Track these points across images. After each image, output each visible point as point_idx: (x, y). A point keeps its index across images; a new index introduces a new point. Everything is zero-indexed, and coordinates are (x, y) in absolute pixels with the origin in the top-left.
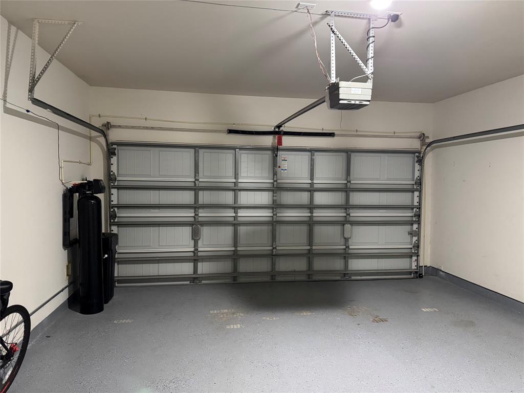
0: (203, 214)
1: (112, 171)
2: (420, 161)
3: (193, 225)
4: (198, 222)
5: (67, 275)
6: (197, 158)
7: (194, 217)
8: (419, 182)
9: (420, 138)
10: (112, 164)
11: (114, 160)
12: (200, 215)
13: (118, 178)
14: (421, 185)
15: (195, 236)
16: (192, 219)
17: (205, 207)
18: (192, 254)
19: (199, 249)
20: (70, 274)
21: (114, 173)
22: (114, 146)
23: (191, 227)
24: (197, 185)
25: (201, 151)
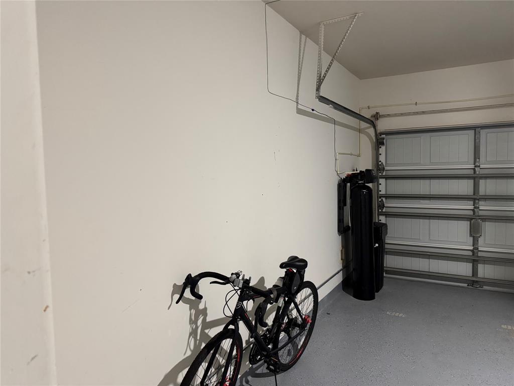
0: (485, 207)
1: (380, 161)
3: (471, 219)
4: (479, 216)
5: (342, 259)
6: (477, 141)
7: (473, 210)
10: (380, 154)
11: (382, 150)
12: (481, 208)
13: (386, 168)
15: (475, 232)
16: (471, 213)
17: (487, 198)
18: (470, 253)
19: (480, 249)
20: (344, 258)
21: (382, 163)
22: (382, 136)
23: (469, 222)
24: (478, 173)
25: (483, 132)
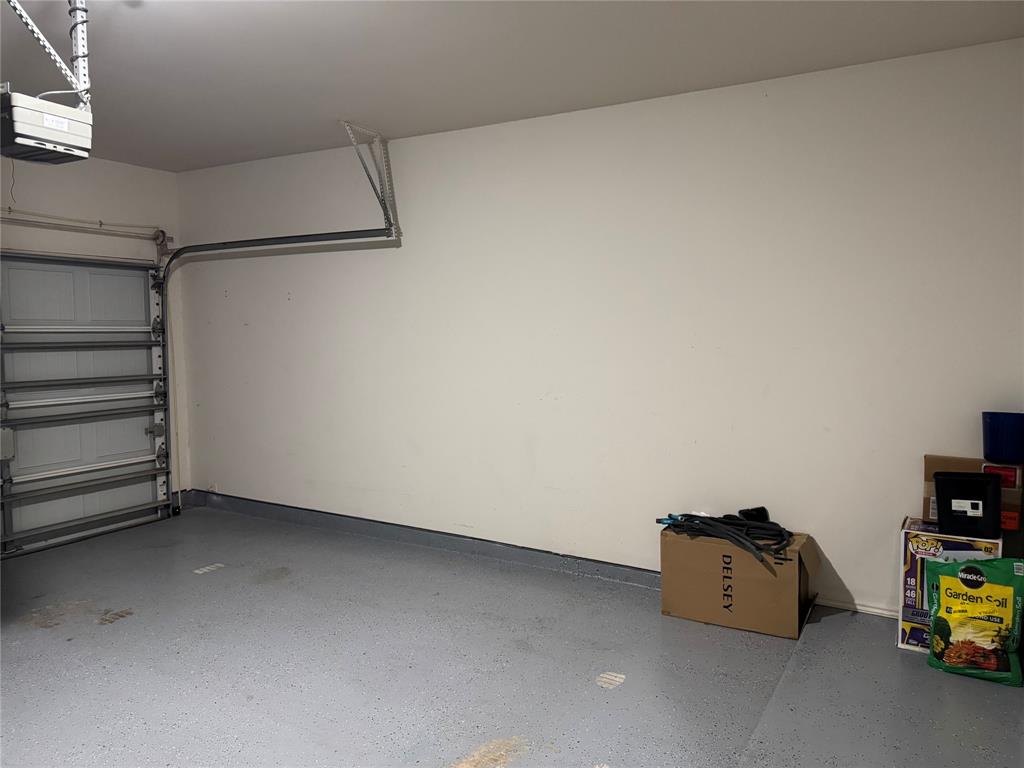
2: (160, 286)
8: (161, 328)
9: (155, 239)
14: (164, 333)
